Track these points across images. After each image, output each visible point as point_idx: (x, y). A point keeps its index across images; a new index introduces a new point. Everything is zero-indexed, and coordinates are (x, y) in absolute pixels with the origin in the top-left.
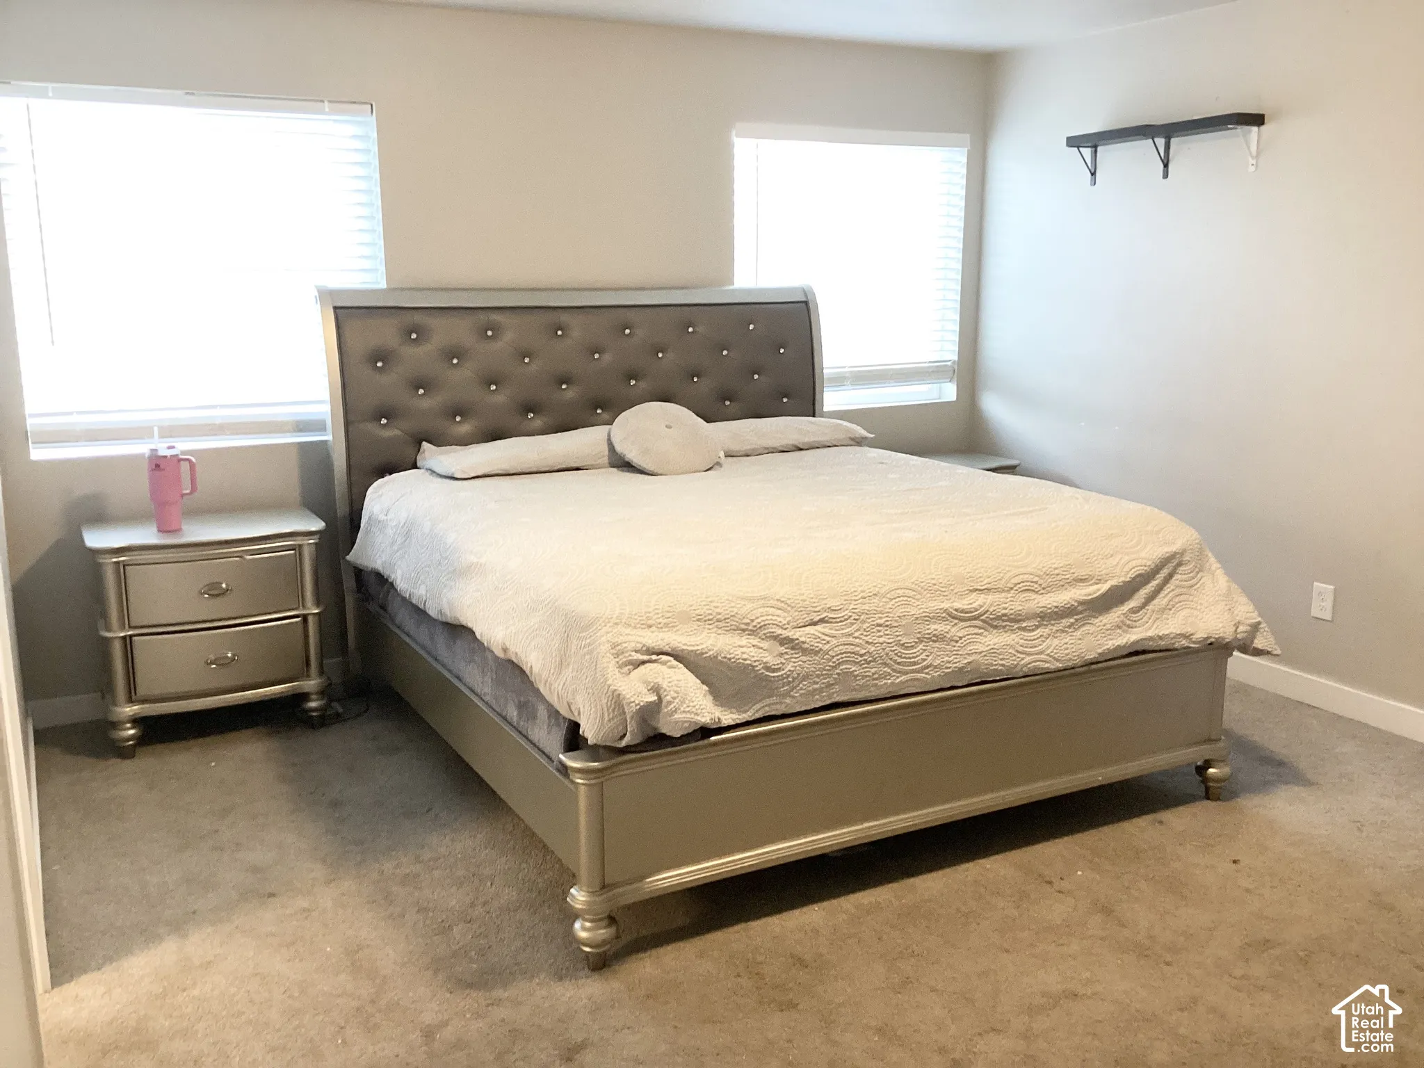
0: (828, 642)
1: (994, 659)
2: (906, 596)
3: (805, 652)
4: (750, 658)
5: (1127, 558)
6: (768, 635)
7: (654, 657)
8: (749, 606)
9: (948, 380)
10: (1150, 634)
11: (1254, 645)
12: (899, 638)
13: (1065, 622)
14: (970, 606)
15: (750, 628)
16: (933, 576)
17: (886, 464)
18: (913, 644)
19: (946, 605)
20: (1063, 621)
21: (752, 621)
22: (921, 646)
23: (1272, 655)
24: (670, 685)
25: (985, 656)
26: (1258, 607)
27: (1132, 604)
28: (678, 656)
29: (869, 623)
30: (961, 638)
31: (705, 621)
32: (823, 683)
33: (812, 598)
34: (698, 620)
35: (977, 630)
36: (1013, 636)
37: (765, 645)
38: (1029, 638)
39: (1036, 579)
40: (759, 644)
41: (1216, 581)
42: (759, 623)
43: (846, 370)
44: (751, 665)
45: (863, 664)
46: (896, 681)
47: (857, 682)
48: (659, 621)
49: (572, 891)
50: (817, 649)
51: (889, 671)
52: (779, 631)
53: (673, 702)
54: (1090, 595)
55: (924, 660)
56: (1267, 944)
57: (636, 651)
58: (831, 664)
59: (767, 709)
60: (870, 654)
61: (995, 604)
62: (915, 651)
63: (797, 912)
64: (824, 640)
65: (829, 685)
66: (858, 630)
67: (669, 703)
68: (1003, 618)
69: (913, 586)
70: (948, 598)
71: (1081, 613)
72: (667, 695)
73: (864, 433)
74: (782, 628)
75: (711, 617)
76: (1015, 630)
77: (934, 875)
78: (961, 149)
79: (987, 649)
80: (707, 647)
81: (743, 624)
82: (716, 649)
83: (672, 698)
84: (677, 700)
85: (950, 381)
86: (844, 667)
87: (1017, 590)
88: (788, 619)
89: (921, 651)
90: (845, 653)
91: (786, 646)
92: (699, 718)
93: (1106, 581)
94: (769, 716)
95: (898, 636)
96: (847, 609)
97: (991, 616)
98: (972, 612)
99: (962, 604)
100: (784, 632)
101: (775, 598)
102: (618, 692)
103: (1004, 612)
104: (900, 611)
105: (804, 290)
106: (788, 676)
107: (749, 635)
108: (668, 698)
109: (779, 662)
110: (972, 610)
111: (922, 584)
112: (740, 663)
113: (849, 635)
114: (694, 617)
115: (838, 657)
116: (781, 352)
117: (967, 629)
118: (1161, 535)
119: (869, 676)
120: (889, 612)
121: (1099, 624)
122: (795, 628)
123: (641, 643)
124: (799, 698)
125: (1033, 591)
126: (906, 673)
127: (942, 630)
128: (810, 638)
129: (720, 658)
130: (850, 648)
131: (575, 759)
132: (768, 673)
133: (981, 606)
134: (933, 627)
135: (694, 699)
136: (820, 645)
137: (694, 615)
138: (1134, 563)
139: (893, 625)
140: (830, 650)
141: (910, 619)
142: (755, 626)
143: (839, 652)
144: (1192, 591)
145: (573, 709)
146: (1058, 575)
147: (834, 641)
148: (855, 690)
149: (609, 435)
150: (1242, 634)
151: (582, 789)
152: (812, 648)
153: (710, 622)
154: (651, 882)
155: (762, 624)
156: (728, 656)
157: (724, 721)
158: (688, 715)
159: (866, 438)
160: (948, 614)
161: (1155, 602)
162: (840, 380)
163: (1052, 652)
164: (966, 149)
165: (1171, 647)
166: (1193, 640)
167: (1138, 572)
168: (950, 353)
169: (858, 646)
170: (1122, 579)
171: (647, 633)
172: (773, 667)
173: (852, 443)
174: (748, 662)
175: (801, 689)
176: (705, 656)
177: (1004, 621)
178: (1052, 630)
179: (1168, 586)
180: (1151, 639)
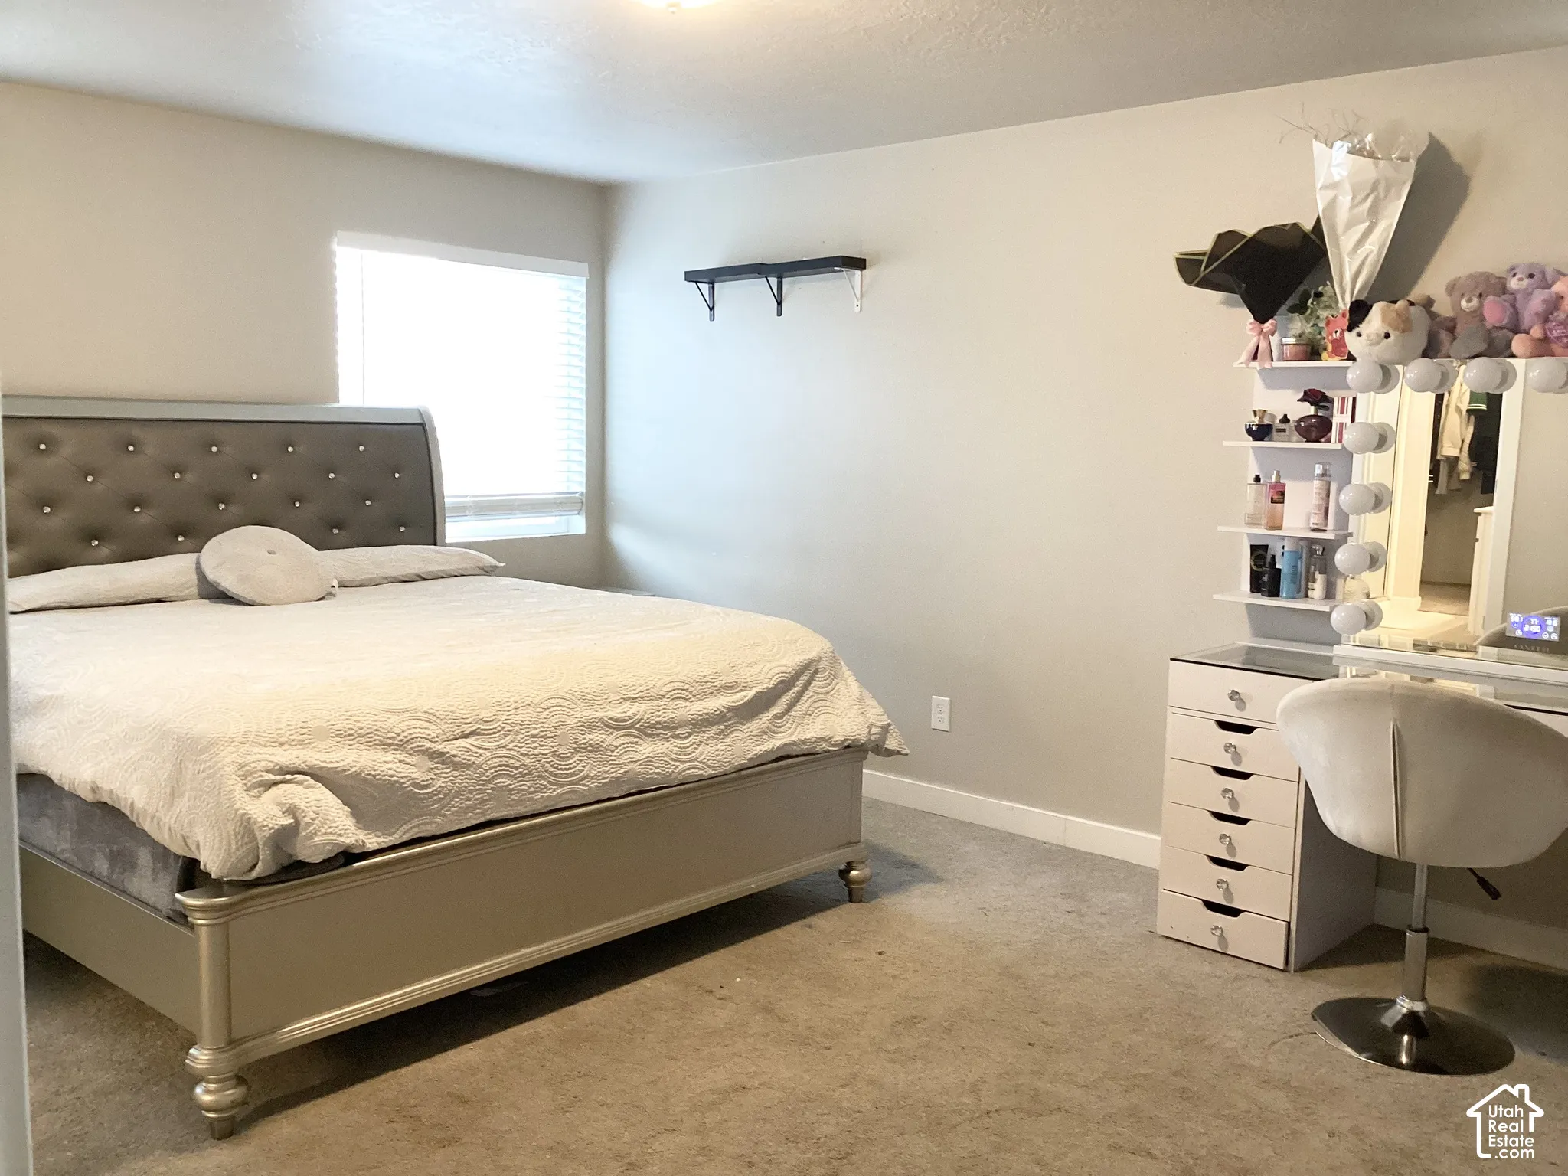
0: (481, 755)
1: (650, 767)
2: (560, 706)
3: (456, 766)
4: (396, 774)
5: (769, 665)
6: (416, 749)
7: (288, 777)
8: (395, 719)
9: (576, 512)
10: (794, 738)
11: (886, 746)
12: (555, 749)
13: (716, 729)
14: (624, 715)
15: (396, 742)
16: (586, 686)
17: (521, 590)
18: (569, 754)
19: (600, 714)
20: (714, 728)
21: (398, 734)
22: (577, 757)
23: (902, 754)
24: (308, 805)
25: (641, 764)
26: (887, 712)
27: (776, 710)
28: (318, 775)
29: (523, 734)
30: (616, 747)
31: (345, 736)
32: (476, 799)
33: (462, 710)
34: (337, 736)
35: (632, 739)
36: (667, 744)
37: (413, 760)
38: (682, 746)
39: (687, 687)
40: (406, 759)
41: (849, 687)
42: (406, 737)
43: (468, 499)
44: (397, 782)
45: (519, 777)
46: (555, 793)
47: (512, 797)
48: (292, 737)
49: (192, 1051)
50: (469, 762)
51: (545, 783)
52: (428, 745)
53: (313, 824)
54: (737, 701)
55: (581, 771)
56: (912, 1021)
57: (268, 772)
58: (484, 778)
59: (416, 830)
60: (525, 766)
61: (648, 712)
62: (571, 761)
63: (451, 1053)
64: (476, 753)
65: (483, 801)
66: (512, 742)
67: (308, 824)
68: (658, 726)
69: (567, 695)
70: (602, 707)
71: (730, 719)
72: (304, 817)
73: (494, 562)
74: (431, 741)
75: (351, 732)
76: (668, 738)
77: (594, 1000)
78: (580, 278)
79: (643, 757)
80: (349, 764)
81: (388, 738)
82: (359, 765)
83: (311, 819)
84: (317, 822)
85: (578, 514)
86: (499, 781)
87: (669, 698)
88: (437, 732)
89: (578, 762)
90: (499, 766)
91: (436, 760)
92: (342, 839)
93: (752, 687)
94: (417, 838)
95: (553, 747)
96: (500, 720)
97: (646, 725)
98: (626, 721)
99: (616, 712)
100: (433, 745)
101: (423, 711)
102: (247, 816)
103: (657, 719)
104: (554, 721)
105: (419, 411)
106: (439, 792)
107: (395, 750)
108: (307, 819)
109: (429, 778)
110: (626, 718)
111: (576, 694)
112: (386, 780)
113: (503, 747)
114: (332, 733)
115: (492, 771)
116: (397, 477)
117: (622, 738)
118: (798, 644)
119: (523, 790)
120: (543, 723)
121: (747, 730)
122: (445, 741)
123: (272, 762)
124: (452, 817)
125: (684, 698)
126: (562, 786)
127: (598, 740)
128: (462, 751)
129: (363, 775)
130: (504, 761)
131: (194, 897)
132: (416, 790)
133: (636, 715)
134: (588, 737)
135: (337, 819)
136: (473, 758)
137: (332, 731)
138: (776, 671)
139: (548, 735)
140: (483, 763)
141: (565, 729)
142: (401, 741)
143: (492, 765)
144: (829, 697)
145: (189, 842)
146: (706, 682)
147: (488, 754)
148: (511, 806)
149: (198, 563)
150: (875, 736)
151: (204, 933)
152: (464, 761)
153: (352, 737)
154: (288, 1032)
155: (409, 737)
156: (373, 773)
157: (369, 845)
158: (331, 837)
159: (496, 567)
160: (603, 723)
161: (797, 708)
162: (462, 510)
163: (704, 759)
164: (584, 279)
165: (813, 751)
166: (833, 743)
167: (780, 679)
168: (578, 484)
169: (513, 759)
170: (765, 686)
171: (279, 751)
172: (422, 783)
173: (480, 572)
174: (395, 778)
175: (453, 807)
176: (346, 773)
177: (657, 729)
178: (703, 737)
179: (808, 692)
180: (794, 743)
